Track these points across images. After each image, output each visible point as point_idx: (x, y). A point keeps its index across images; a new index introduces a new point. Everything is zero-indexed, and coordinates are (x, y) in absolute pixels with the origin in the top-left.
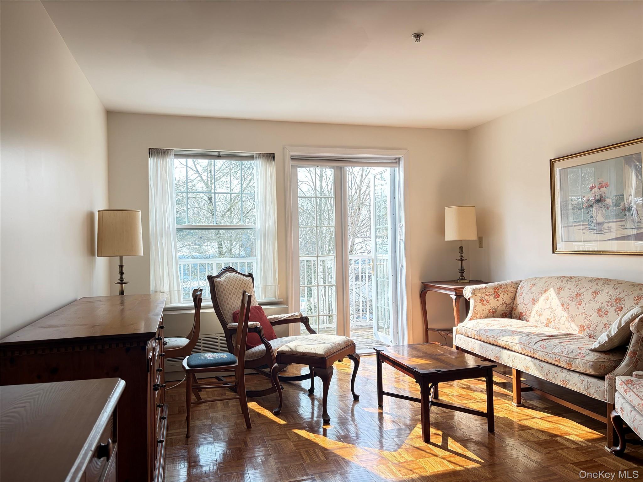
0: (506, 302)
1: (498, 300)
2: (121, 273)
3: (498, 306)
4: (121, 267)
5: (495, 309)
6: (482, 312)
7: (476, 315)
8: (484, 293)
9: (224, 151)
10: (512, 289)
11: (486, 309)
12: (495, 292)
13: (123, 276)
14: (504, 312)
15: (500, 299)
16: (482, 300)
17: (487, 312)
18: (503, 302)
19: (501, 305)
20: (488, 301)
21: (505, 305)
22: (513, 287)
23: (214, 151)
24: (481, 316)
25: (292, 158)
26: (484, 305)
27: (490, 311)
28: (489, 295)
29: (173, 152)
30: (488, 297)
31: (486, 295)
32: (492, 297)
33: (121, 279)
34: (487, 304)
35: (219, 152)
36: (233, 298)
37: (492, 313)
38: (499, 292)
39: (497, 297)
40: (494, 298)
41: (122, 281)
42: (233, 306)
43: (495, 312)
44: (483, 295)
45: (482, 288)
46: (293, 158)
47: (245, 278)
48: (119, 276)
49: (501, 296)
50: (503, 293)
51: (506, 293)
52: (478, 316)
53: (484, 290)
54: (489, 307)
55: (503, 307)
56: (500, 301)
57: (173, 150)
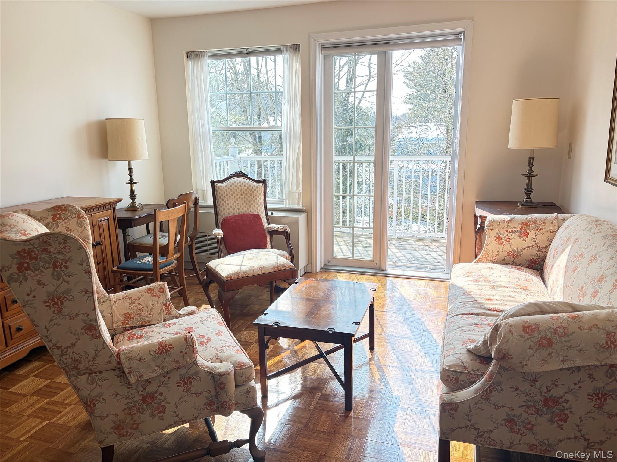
0: (538, 245)
1: (524, 240)
2: (131, 174)
3: (524, 249)
4: (130, 169)
5: (518, 252)
6: (495, 253)
7: (487, 256)
8: (504, 228)
9: (253, 48)
10: (551, 228)
11: (503, 250)
12: (521, 228)
13: (133, 177)
14: (533, 257)
15: (529, 239)
16: (498, 237)
17: (505, 254)
18: (534, 244)
19: (529, 247)
20: (508, 240)
21: (537, 249)
22: (553, 224)
23: (242, 48)
24: (494, 258)
25: (323, 46)
26: (501, 244)
27: (509, 253)
28: (512, 231)
29: (207, 54)
30: (509, 235)
31: (507, 231)
32: (516, 236)
33: (131, 180)
34: (506, 243)
35: (247, 49)
36: (230, 204)
37: (513, 257)
38: (528, 229)
39: (525, 236)
40: (520, 236)
41: (131, 181)
42: (228, 211)
43: (518, 256)
44: (502, 231)
45: (504, 221)
46: (325, 47)
47: (254, 184)
48: (129, 177)
49: (532, 235)
50: (534, 232)
51: (540, 232)
52: (488, 258)
53: (506, 224)
54: (508, 248)
55: (534, 251)
56: (529, 241)
57: (206, 51)
